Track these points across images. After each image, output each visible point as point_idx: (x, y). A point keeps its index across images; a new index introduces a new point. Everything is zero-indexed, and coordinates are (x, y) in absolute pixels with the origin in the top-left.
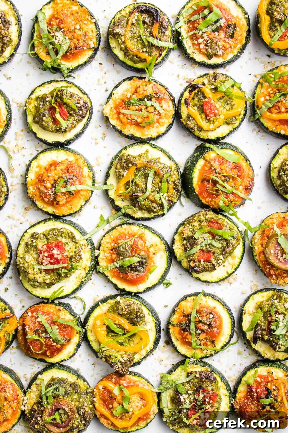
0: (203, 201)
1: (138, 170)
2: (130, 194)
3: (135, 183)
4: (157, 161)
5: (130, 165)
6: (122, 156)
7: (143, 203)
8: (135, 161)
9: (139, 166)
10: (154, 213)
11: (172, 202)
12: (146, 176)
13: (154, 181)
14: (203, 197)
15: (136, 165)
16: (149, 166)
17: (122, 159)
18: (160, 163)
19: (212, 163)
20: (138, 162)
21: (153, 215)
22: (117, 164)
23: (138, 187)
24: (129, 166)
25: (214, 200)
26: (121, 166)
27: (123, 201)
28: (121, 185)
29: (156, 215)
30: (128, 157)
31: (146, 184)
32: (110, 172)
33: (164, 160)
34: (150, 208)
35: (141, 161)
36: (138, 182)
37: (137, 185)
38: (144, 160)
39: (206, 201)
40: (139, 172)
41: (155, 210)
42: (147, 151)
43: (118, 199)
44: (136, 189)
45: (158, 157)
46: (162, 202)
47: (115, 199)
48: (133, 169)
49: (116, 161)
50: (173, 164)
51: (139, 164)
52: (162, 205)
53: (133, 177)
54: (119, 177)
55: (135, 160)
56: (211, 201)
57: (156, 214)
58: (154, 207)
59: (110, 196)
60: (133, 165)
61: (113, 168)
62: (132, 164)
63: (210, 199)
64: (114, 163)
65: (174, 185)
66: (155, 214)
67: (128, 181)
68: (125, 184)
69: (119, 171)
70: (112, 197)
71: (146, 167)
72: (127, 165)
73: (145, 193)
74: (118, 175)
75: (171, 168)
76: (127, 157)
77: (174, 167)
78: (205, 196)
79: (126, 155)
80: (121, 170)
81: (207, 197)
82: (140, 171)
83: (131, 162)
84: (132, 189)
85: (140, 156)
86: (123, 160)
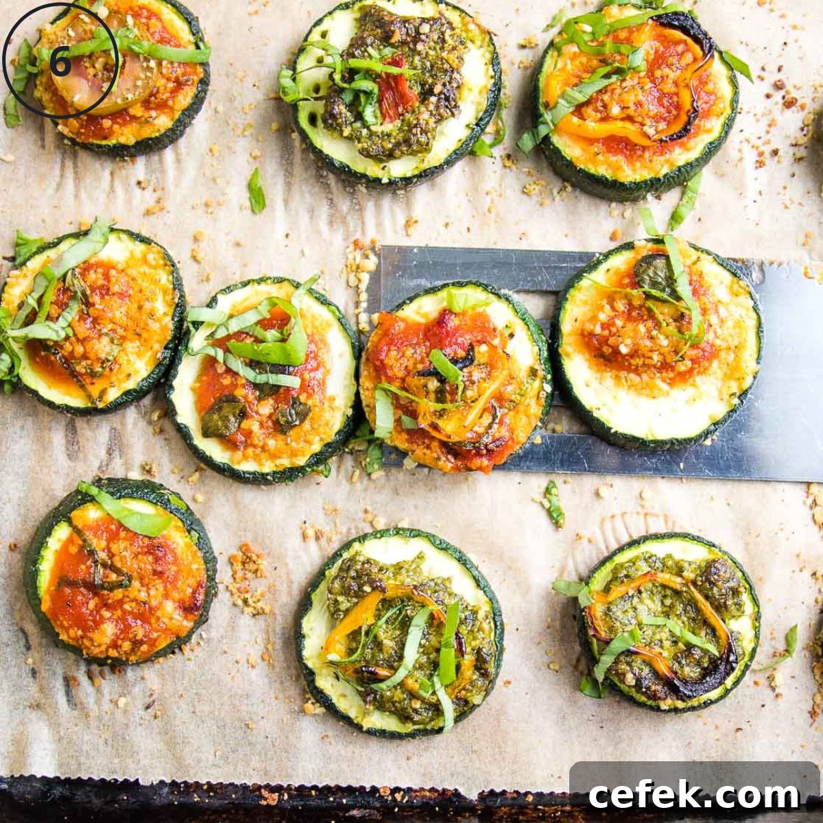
0: (63, 637)
1: (387, 603)
2: (358, 666)
3: (375, 637)
4: (441, 586)
5: (367, 589)
6: (350, 560)
7: (388, 693)
8: (380, 580)
9: (390, 594)
10: (415, 723)
11: (466, 702)
12: (405, 624)
13: (423, 642)
14: (62, 626)
15: (383, 590)
16: (418, 599)
17: (349, 569)
18: (450, 594)
19: (89, 535)
20: (389, 582)
21: (410, 728)
22: (336, 578)
23: (381, 650)
24: (363, 592)
25: (89, 634)
26: (343, 587)
27: (338, 678)
28: (337, 638)
29: (419, 730)
30: (366, 565)
31: (402, 646)
32: (313, 597)
33: (463, 586)
34: (404, 709)
35: (398, 583)
36: (382, 636)
37: (378, 645)
38: (408, 581)
39: (69, 637)
40: (388, 610)
41: (416, 718)
42: (420, 557)
43: (324, 671)
44: (373, 656)
45: (446, 576)
46: (438, 700)
47: (316, 671)
48: (373, 601)
49: (332, 572)
50: (484, 599)
51: (392, 589)
52: (437, 709)
53: (371, 621)
54: (335, 614)
55: (384, 577)
56: (82, 637)
57: (421, 727)
58: (416, 711)
59: (305, 662)
60: (374, 589)
61: (323, 586)
62: (371, 586)
63: (80, 633)
64: (327, 573)
65: (477, 660)
66: (417, 727)
67: (356, 628)
68: (348, 636)
69: (336, 601)
70: (310, 664)
71: (410, 598)
72: (360, 587)
73: (396, 670)
74: (332, 609)
75: (475, 613)
76: (363, 564)
77: (484, 609)
78: (65, 623)
79: (362, 559)
80: (340, 599)
81: (71, 626)
82: (391, 606)
83: (371, 582)
84: (363, 653)
85: (399, 568)
86: (353, 573)
